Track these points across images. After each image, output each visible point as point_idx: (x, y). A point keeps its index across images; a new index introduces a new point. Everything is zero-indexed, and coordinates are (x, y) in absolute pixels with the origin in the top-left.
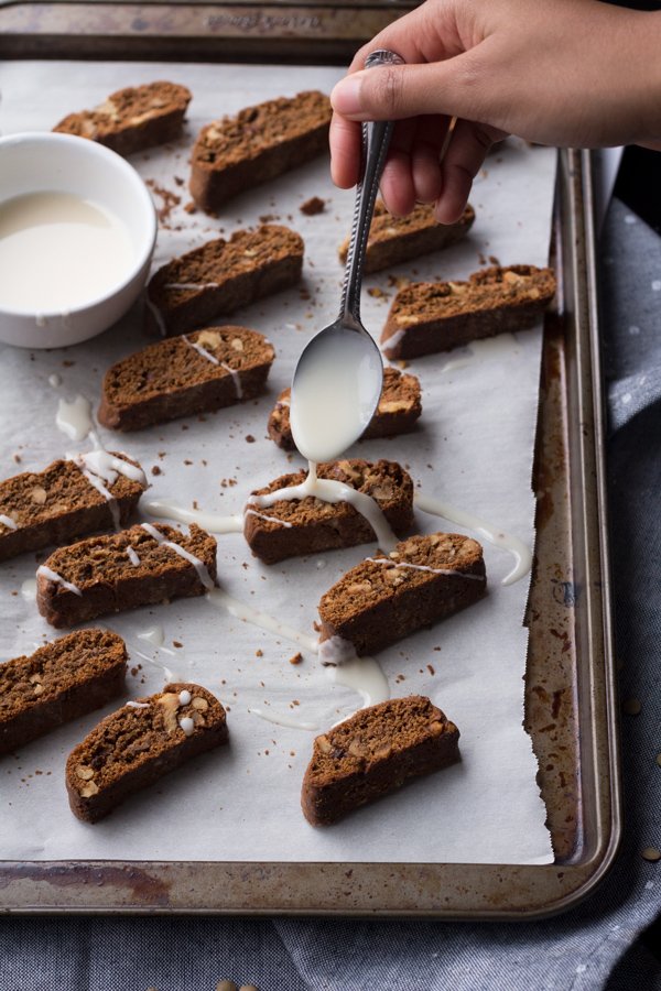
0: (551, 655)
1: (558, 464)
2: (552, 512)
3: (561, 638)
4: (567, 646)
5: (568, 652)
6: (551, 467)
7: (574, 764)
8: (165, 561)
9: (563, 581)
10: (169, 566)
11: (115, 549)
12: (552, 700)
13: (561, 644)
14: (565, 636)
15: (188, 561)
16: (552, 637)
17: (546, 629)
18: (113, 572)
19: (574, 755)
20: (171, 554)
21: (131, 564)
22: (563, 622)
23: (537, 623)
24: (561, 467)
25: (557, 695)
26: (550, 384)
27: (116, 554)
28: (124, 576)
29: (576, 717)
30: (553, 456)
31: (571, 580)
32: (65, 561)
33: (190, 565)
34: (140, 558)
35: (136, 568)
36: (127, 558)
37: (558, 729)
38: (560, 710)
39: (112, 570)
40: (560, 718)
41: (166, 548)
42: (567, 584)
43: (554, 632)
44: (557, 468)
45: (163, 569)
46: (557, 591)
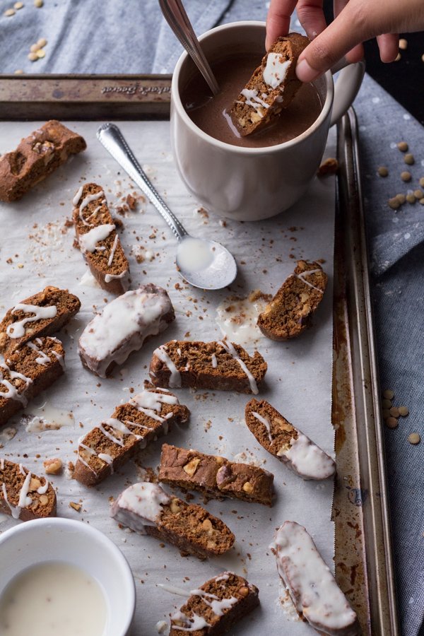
0: (349, 541)
1: (348, 404)
2: (345, 439)
3: (355, 528)
4: (359, 534)
5: (359, 538)
6: (343, 407)
7: (367, 617)
8: (233, 370)
9: (354, 487)
10: (234, 373)
11: (205, 353)
12: (351, 572)
13: (354, 532)
14: (357, 526)
15: (246, 375)
16: (349, 527)
17: (345, 522)
18: (199, 367)
19: (366, 611)
20: (237, 367)
21: (211, 365)
22: (355, 517)
23: (338, 517)
24: (349, 407)
25: (353, 568)
26: (340, 347)
27: (205, 356)
28: (206, 371)
29: (367, 584)
30: (344, 399)
31: (359, 487)
32: (173, 350)
33: (246, 378)
34: (218, 363)
35: (214, 369)
36: (211, 360)
37: (355, 593)
38: (356, 579)
39: (199, 365)
40: (356, 584)
41: (236, 362)
42: (356, 490)
43: (349, 524)
44: (347, 407)
45: (229, 375)
46: (350, 494)
